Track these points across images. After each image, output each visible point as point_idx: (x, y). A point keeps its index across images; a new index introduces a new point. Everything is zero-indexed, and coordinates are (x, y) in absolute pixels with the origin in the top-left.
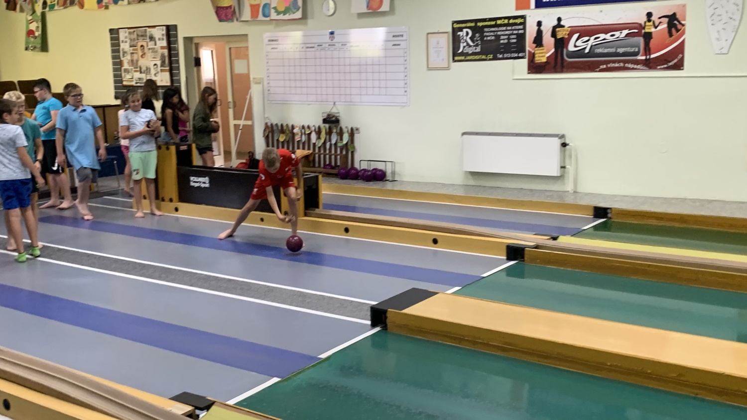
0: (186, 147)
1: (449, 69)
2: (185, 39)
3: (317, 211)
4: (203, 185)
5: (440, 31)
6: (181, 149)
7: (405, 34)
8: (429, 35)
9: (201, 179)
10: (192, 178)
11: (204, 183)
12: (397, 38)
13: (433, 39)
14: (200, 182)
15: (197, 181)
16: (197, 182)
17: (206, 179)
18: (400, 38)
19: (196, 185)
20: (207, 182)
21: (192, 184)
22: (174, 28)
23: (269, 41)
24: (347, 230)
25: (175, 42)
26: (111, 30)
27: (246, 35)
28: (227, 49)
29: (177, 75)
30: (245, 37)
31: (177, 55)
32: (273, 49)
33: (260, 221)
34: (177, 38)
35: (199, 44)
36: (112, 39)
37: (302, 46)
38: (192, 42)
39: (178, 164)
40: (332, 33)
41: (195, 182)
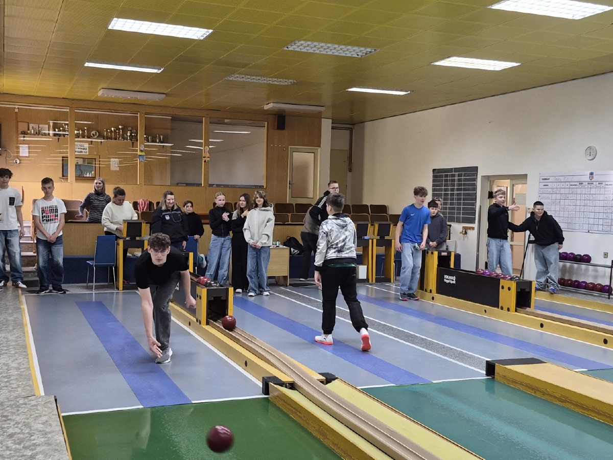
0: (446, 253)
4: (452, 282)
6: (442, 255)
10: (445, 276)
11: (452, 280)
14: (450, 279)
16: (448, 279)
17: (454, 278)
19: (447, 281)
20: (454, 280)
21: (445, 280)
22: (475, 169)
23: (543, 179)
24: (542, 326)
25: (475, 180)
26: (434, 170)
27: (526, 175)
28: (512, 185)
29: (474, 204)
30: (525, 176)
31: (475, 189)
32: (544, 185)
33: (484, 312)
34: (477, 176)
35: (493, 182)
36: (434, 177)
37: (567, 183)
38: (488, 179)
39: (439, 266)
40: (592, 174)
41: (447, 279)
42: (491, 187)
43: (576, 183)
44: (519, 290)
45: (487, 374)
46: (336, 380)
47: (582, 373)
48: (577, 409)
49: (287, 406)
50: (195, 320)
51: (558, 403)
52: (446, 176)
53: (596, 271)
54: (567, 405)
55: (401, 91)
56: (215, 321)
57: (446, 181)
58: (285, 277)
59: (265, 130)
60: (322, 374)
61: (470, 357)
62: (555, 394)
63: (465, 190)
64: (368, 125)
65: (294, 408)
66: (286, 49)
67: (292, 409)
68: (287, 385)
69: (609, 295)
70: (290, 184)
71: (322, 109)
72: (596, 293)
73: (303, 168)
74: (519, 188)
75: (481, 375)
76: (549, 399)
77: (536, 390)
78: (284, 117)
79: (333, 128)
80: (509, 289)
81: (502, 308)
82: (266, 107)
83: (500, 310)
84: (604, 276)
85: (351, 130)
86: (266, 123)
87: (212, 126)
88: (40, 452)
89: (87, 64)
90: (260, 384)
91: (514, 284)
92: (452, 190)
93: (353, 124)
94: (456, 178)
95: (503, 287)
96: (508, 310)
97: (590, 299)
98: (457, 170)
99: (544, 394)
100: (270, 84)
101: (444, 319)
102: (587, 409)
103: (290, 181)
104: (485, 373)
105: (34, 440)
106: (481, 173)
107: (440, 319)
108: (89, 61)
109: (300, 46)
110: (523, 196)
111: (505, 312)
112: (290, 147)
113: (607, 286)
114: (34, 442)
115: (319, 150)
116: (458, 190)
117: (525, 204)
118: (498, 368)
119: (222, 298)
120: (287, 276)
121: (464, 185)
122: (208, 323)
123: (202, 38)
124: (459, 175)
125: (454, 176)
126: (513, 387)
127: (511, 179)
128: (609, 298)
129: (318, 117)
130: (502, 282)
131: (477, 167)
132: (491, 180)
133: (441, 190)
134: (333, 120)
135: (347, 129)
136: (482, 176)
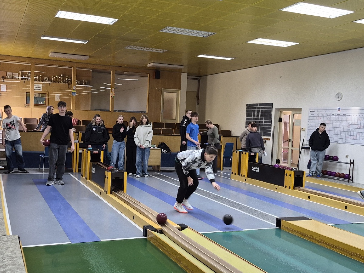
3: (301, 188)
4: (256, 171)
6: (251, 155)
10: (253, 167)
11: (257, 170)
14: (256, 169)
17: (258, 168)
19: (254, 170)
21: (253, 170)
22: (272, 104)
23: (311, 111)
24: (309, 197)
25: (271, 111)
26: (247, 105)
27: (301, 108)
28: (293, 114)
29: (270, 125)
30: (300, 109)
31: (271, 116)
32: (312, 115)
33: (275, 189)
34: (272, 109)
35: (282, 112)
36: (247, 108)
37: (325, 114)
38: (279, 111)
39: (249, 161)
40: (339, 109)
41: (254, 169)
42: (281, 115)
43: (330, 114)
44: (296, 176)
45: (277, 226)
46: (187, 228)
47: (332, 226)
48: (329, 248)
49: (158, 243)
50: (104, 191)
51: (318, 243)
52: (255, 108)
53: (341, 166)
54: (323, 245)
55: (229, 57)
56: (116, 192)
57: (254, 111)
58: (158, 166)
59: (148, 79)
60: (179, 225)
61: (267, 216)
62: (316, 238)
63: (265, 116)
64: (209, 77)
65: (162, 245)
66: (161, 31)
67: (160, 245)
68: (158, 231)
69: (349, 180)
70: (162, 111)
71: (182, 67)
72: (341, 179)
73: (170, 101)
74: (297, 116)
75: (273, 226)
76: (313, 241)
77: (305, 236)
78: (160, 71)
79: (188, 79)
80: (290, 175)
81: (286, 187)
82: (149, 65)
83: (284, 188)
84: (346, 169)
85: (199, 80)
86: (149, 75)
87: (116, 76)
88: (9, 269)
89: (42, 38)
90: (142, 230)
91: (293, 172)
92: (258, 116)
93: (200, 77)
94: (260, 109)
95: (286, 175)
96: (290, 188)
97: (337, 182)
98: (260, 105)
99: (310, 238)
100: (151, 52)
101: (252, 193)
102: (335, 248)
103: (162, 109)
104: (275, 225)
105: (5, 262)
106: (274, 107)
107: (250, 193)
108: (44, 36)
109: (169, 30)
110: (299, 121)
111: (288, 189)
112: (162, 89)
113: (347, 175)
114: (5, 263)
115: (180, 91)
116: (261, 116)
117: (300, 126)
118: (283, 222)
119: (120, 178)
120: (159, 166)
121: (265, 114)
122: (111, 193)
123: (111, 24)
124: (262, 108)
125: (258, 108)
126: (291, 234)
127: (292, 111)
128: (349, 182)
129: (180, 71)
130: (286, 172)
131: (273, 103)
132: (280, 111)
133: (251, 116)
134: (188, 74)
135: (196, 79)
136: (275, 109)
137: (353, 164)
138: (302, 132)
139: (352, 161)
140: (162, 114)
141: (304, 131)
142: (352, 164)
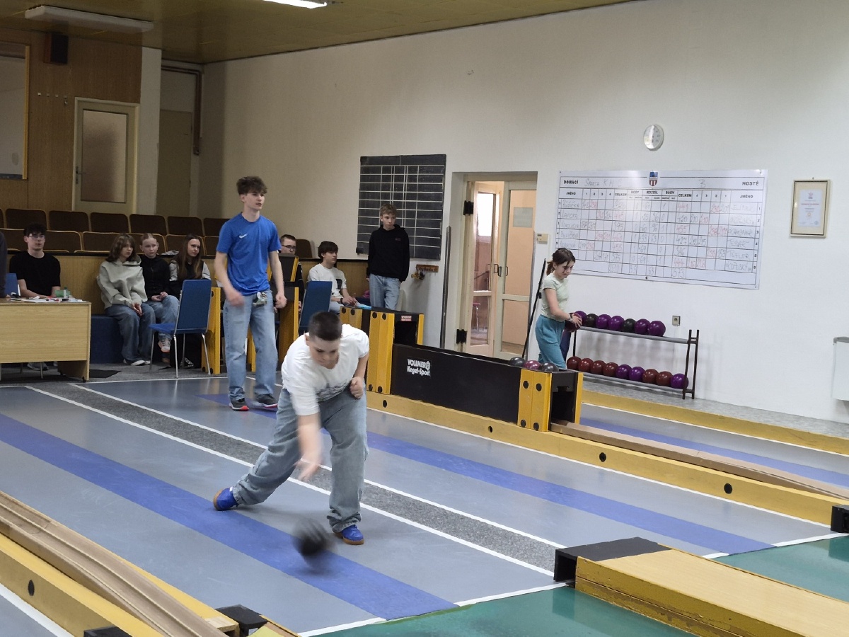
0: (410, 317)
1: (824, 238)
2: (455, 174)
3: (570, 425)
4: (422, 373)
5: (815, 179)
6: (403, 320)
7: (761, 181)
8: (797, 184)
9: (419, 364)
10: (410, 361)
11: (424, 369)
12: (749, 187)
13: (803, 191)
15: (416, 365)
16: (416, 368)
17: (427, 365)
18: (754, 186)
19: (414, 371)
20: (428, 369)
21: (409, 369)
22: (441, 159)
23: (566, 182)
24: (603, 457)
25: (441, 179)
26: (363, 159)
27: (536, 173)
28: (507, 191)
29: (438, 224)
30: (532, 177)
31: (441, 197)
32: (568, 194)
33: (489, 432)
34: (444, 172)
35: (473, 184)
36: (363, 170)
37: (609, 190)
38: (464, 181)
39: (395, 341)
41: (413, 367)
42: (469, 193)
44: (557, 390)
45: (558, 578)
46: (264, 628)
52: (387, 170)
53: (659, 348)
57: (387, 179)
59: (22, 66)
60: (227, 612)
63: (421, 197)
64: (232, 66)
69: (684, 393)
70: (77, 172)
71: (145, 27)
74: (518, 197)
78: (67, 37)
79: (165, 68)
80: (539, 387)
81: (523, 424)
82: (29, 14)
83: (518, 426)
85: (198, 74)
86: (27, 48)
91: (547, 378)
92: (398, 196)
93: (203, 64)
94: (406, 174)
95: (526, 385)
96: (536, 427)
98: (406, 159)
99: (689, 622)
103: (77, 168)
104: (552, 574)
106: (451, 168)
110: (528, 212)
111: (529, 430)
112: (77, 99)
113: (679, 375)
115: (137, 108)
117: (531, 226)
118: (583, 564)
120: (84, 362)
121: (421, 188)
124: (412, 170)
125: (400, 170)
127: (507, 181)
128: (684, 398)
129: (134, 42)
130: (525, 375)
131: (445, 156)
132: (468, 182)
133: (376, 196)
134: (164, 51)
135: (190, 72)
136: (454, 173)
137: (696, 343)
138: (538, 246)
139: (694, 335)
140: (77, 183)
141: (546, 243)
142: (693, 342)
